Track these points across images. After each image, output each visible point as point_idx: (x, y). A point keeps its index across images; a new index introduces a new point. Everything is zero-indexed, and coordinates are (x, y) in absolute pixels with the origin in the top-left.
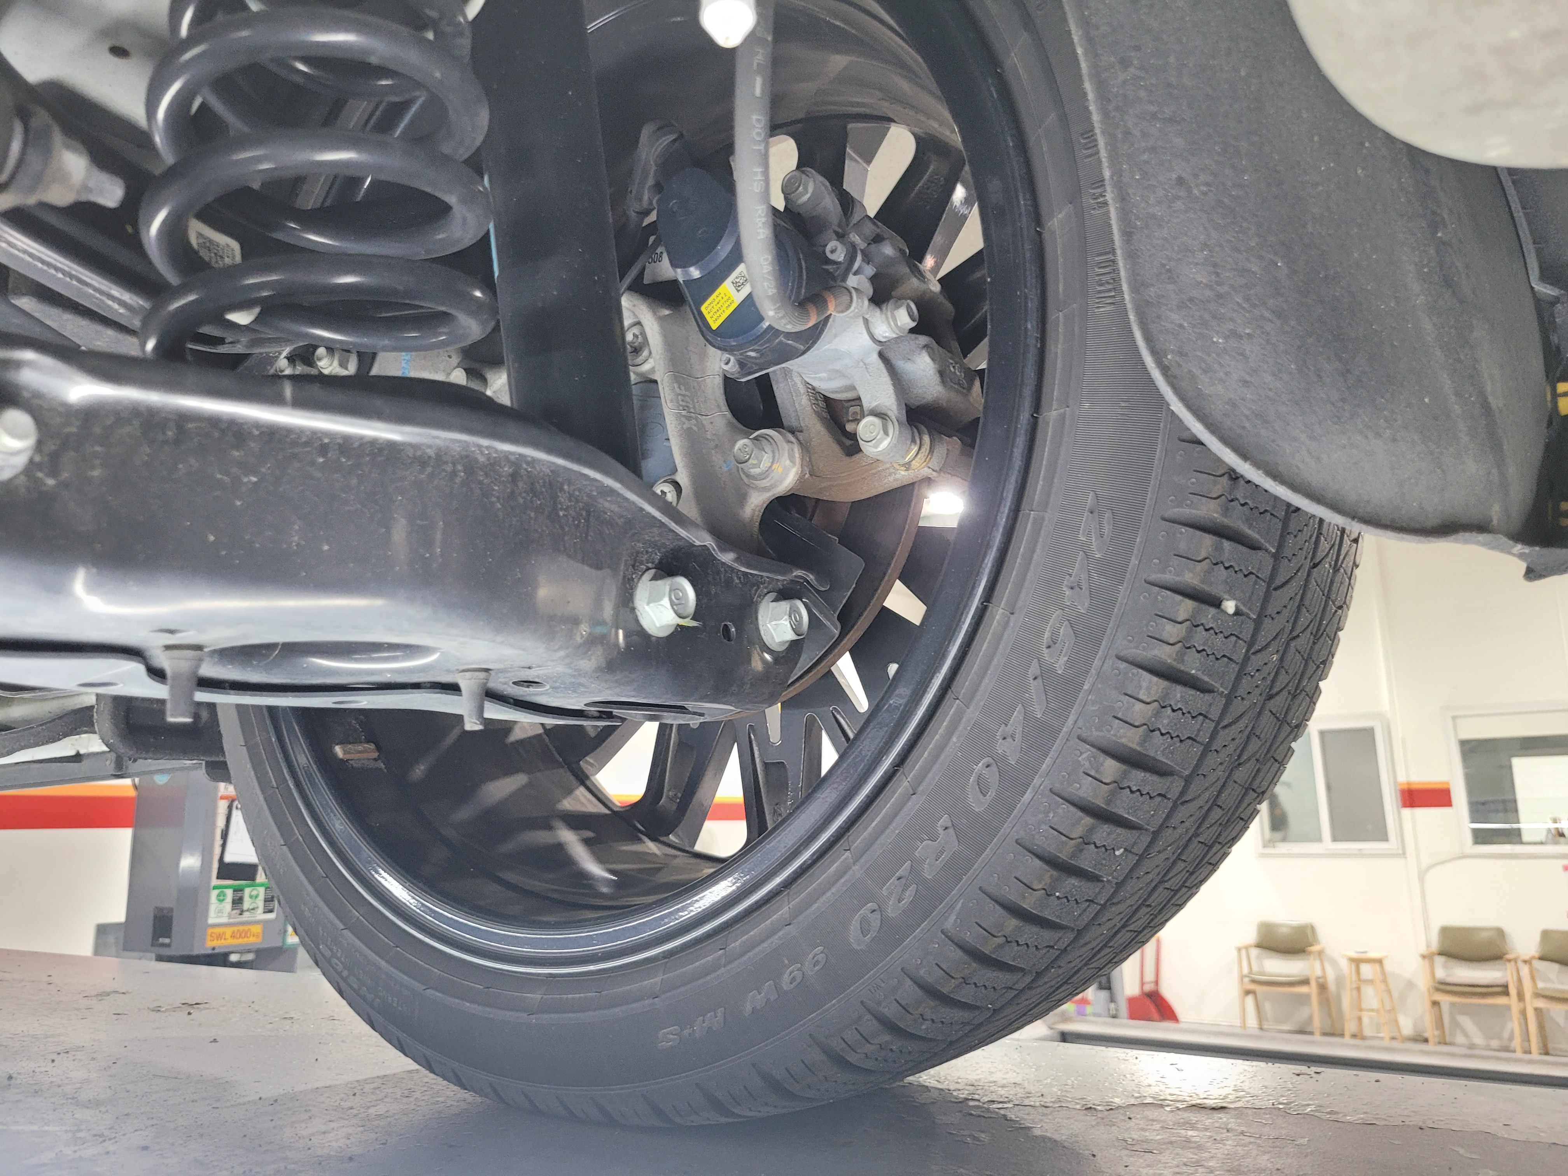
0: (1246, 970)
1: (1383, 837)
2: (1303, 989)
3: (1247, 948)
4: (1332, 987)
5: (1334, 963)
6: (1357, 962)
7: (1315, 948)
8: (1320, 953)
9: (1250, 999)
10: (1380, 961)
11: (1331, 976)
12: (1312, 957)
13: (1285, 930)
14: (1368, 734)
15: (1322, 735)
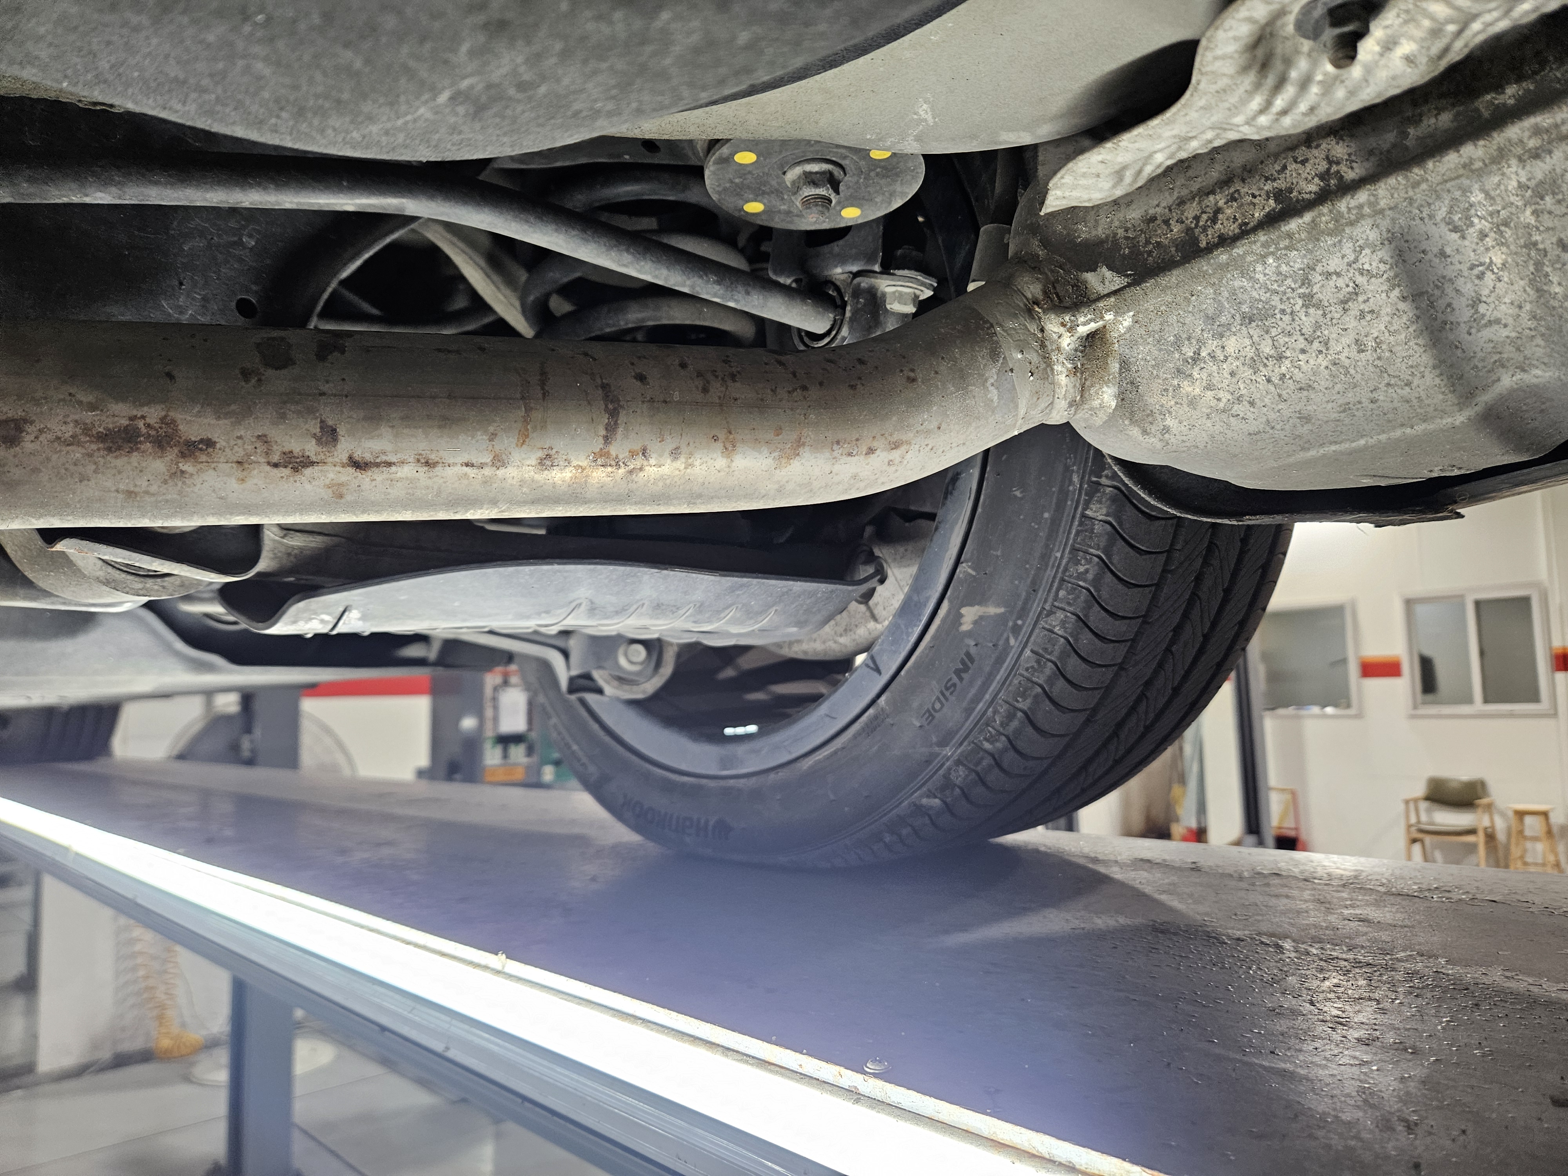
0: (1413, 820)
1: (1534, 697)
2: (1470, 839)
3: (1416, 801)
4: (1501, 836)
5: (1503, 814)
6: (1521, 815)
7: (1484, 801)
8: (1489, 807)
9: (1417, 847)
10: (1545, 814)
11: (1500, 825)
12: (1480, 810)
13: (1454, 785)
14: (1524, 602)
15: (1478, 604)
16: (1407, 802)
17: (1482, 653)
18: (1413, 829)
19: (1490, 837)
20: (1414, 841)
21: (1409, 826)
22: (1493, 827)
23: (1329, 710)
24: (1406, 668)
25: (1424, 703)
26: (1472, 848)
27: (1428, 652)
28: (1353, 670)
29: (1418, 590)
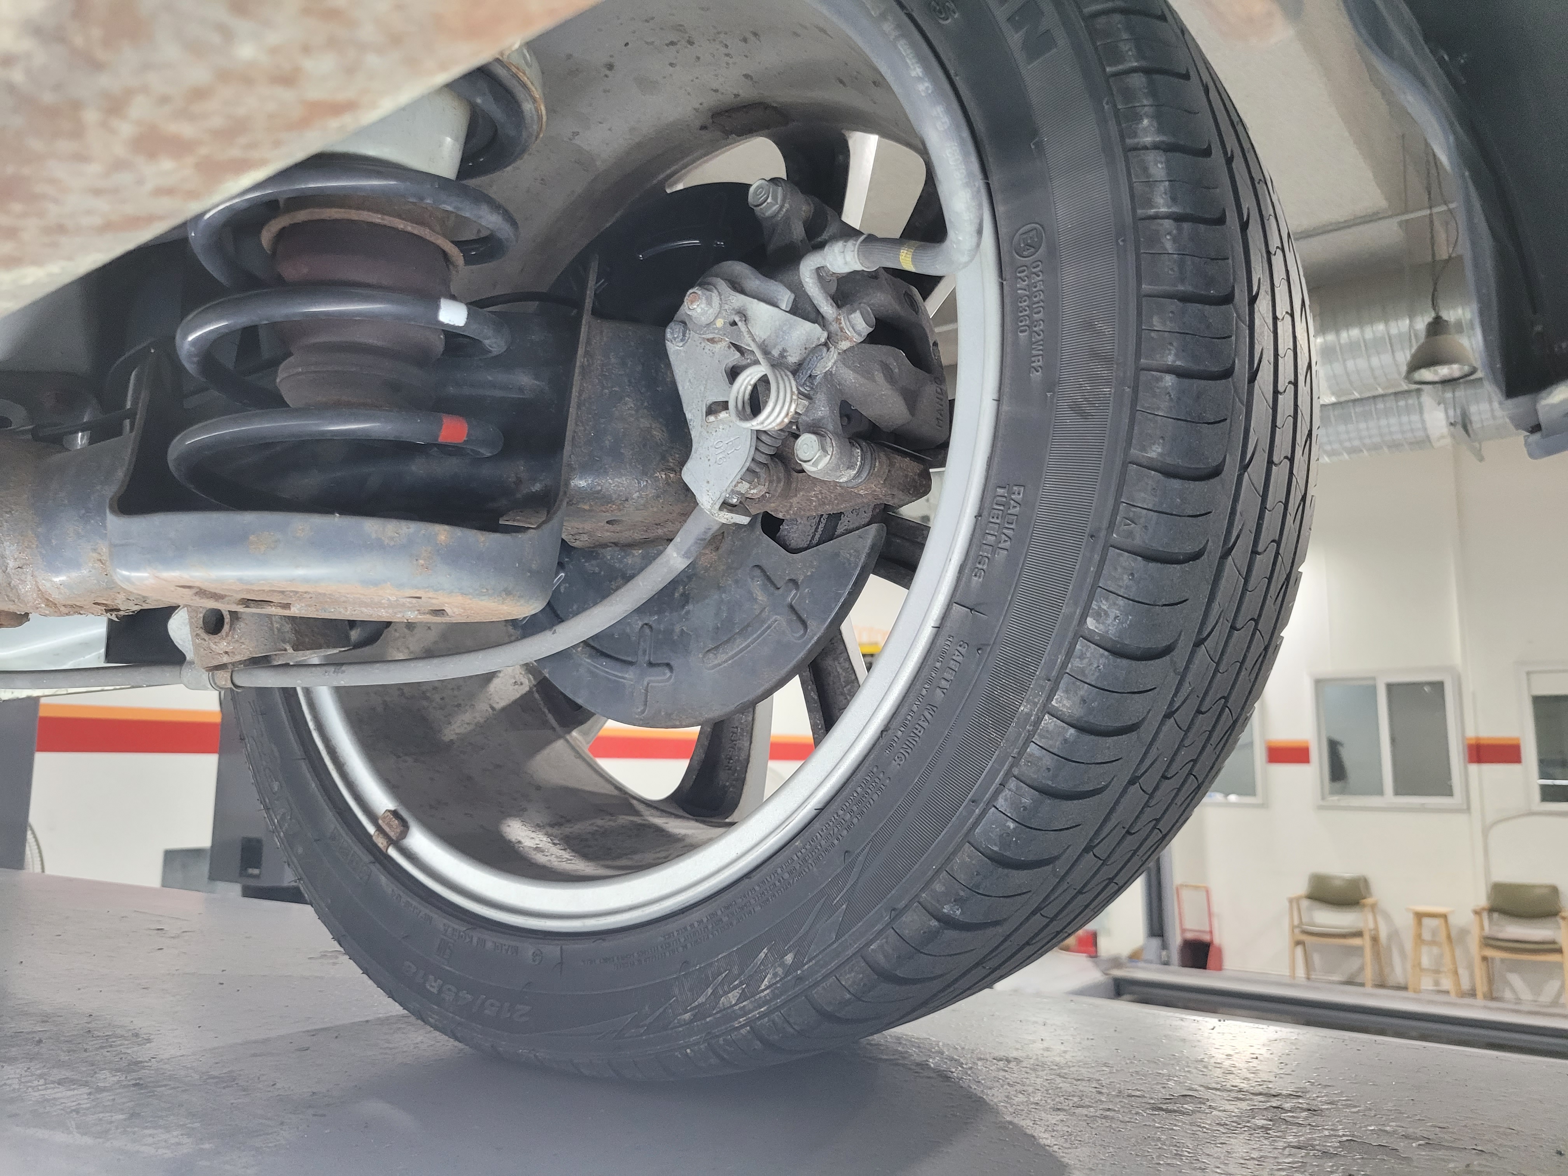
0: (1296, 922)
1: (1448, 792)
2: (1356, 942)
3: (1298, 899)
6: (1419, 916)
7: (1369, 901)
8: (1373, 907)
9: (1299, 950)
10: (1444, 916)
11: (1384, 929)
12: (1365, 910)
13: (1338, 883)
14: (1438, 687)
15: (1390, 687)
16: (1291, 901)
17: (1393, 740)
18: (1297, 931)
19: (1375, 940)
20: (1298, 943)
21: (1293, 928)
22: (1376, 929)
23: (1233, 798)
24: (1314, 754)
25: (1333, 792)
26: (1358, 951)
27: (1337, 737)
28: (1260, 754)
29: (1329, 668)
